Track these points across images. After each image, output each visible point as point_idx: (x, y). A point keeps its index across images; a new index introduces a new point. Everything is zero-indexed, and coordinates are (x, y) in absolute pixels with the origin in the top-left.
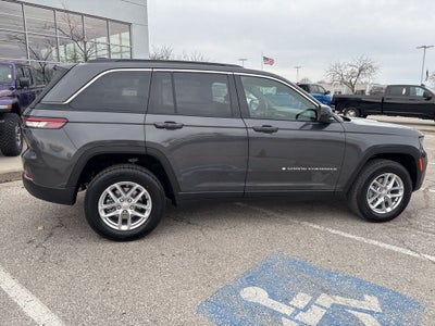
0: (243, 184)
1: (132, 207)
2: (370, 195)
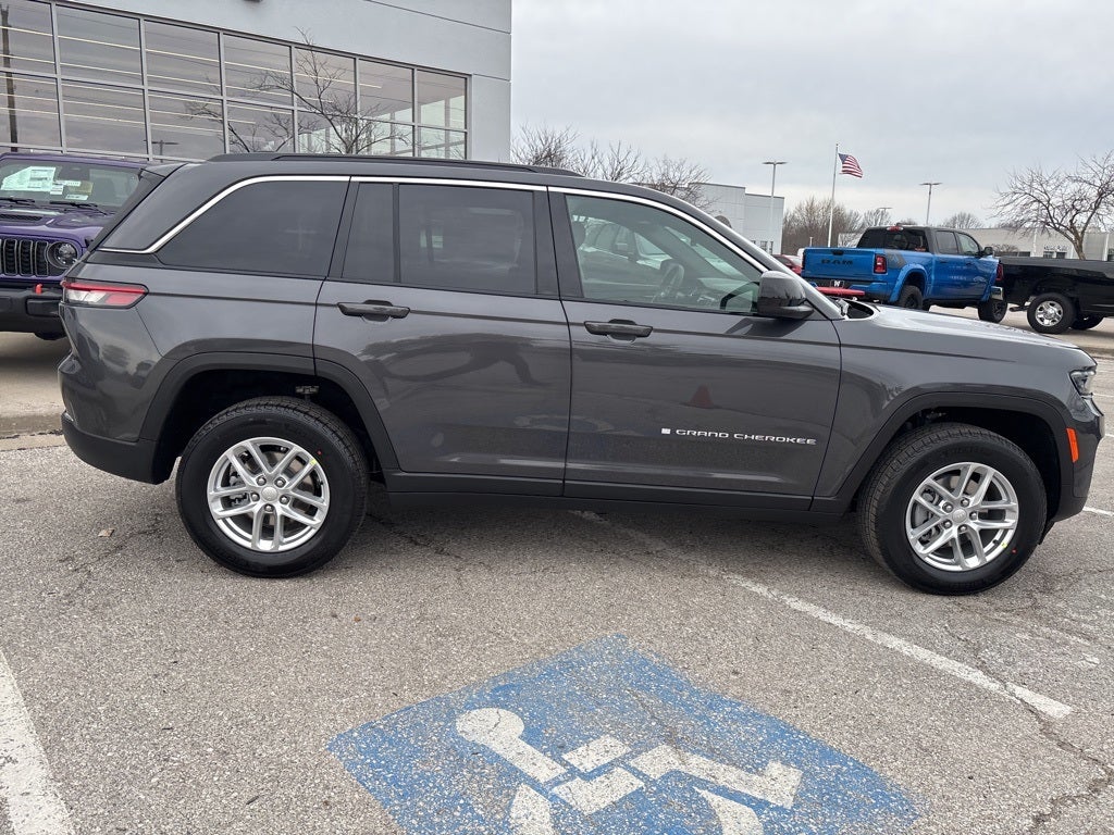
0: (561, 465)
1: (284, 498)
2: (919, 517)
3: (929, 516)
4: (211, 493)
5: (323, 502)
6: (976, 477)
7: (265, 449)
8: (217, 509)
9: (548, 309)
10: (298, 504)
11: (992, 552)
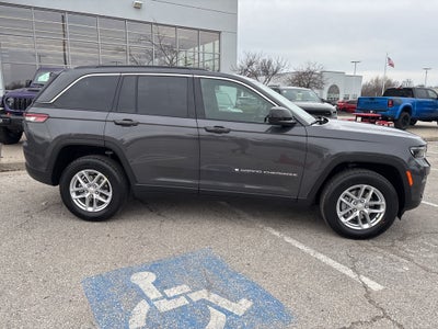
1: (97, 192)
2: (343, 207)
3: (347, 206)
4: (71, 190)
5: (110, 194)
6: (367, 191)
7: (90, 174)
8: (73, 196)
9: (191, 122)
10: (101, 195)
11: (374, 222)
